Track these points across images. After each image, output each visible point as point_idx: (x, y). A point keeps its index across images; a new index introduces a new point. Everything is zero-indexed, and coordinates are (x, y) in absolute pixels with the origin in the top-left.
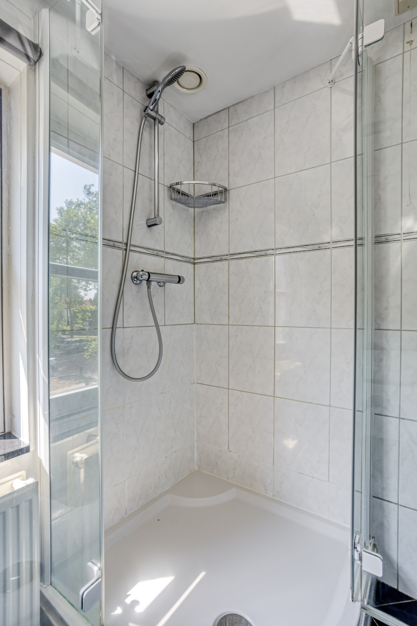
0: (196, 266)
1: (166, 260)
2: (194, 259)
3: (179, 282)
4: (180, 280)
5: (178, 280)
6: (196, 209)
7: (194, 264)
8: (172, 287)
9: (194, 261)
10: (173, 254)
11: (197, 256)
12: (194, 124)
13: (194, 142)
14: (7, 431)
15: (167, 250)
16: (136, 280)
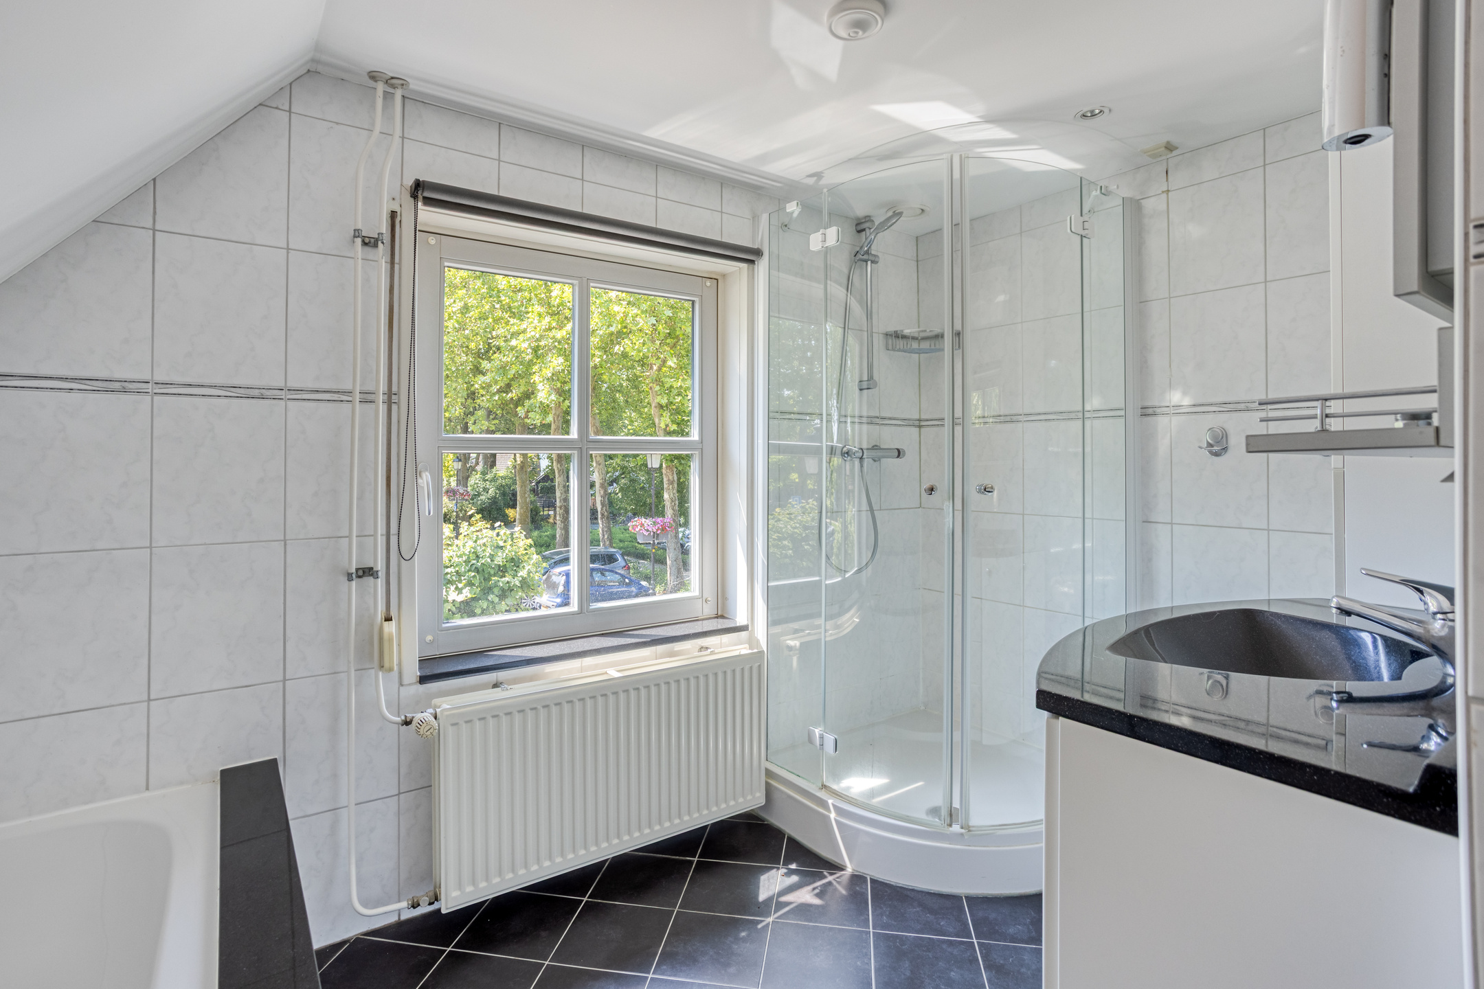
0: (922, 429)
1: (882, 427)
2: (920, 420)
3: (898, 456)
4: (899, 453)
5: (897, 454)
6: (922, 355)
7: (920, 427)
8: (890, 463)
9: (919, 424)
10: (890, 419)
11: (923, 417)
12: (917, 237)
13: (917, 261)
14: (719, 614)
15: (884, 414)
16: (846, 455)
